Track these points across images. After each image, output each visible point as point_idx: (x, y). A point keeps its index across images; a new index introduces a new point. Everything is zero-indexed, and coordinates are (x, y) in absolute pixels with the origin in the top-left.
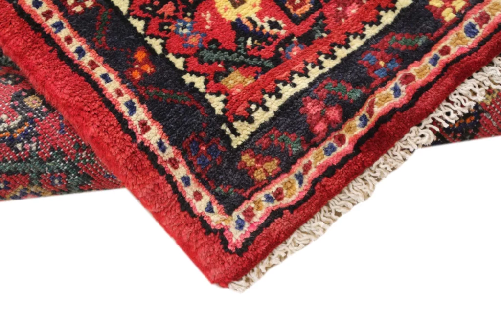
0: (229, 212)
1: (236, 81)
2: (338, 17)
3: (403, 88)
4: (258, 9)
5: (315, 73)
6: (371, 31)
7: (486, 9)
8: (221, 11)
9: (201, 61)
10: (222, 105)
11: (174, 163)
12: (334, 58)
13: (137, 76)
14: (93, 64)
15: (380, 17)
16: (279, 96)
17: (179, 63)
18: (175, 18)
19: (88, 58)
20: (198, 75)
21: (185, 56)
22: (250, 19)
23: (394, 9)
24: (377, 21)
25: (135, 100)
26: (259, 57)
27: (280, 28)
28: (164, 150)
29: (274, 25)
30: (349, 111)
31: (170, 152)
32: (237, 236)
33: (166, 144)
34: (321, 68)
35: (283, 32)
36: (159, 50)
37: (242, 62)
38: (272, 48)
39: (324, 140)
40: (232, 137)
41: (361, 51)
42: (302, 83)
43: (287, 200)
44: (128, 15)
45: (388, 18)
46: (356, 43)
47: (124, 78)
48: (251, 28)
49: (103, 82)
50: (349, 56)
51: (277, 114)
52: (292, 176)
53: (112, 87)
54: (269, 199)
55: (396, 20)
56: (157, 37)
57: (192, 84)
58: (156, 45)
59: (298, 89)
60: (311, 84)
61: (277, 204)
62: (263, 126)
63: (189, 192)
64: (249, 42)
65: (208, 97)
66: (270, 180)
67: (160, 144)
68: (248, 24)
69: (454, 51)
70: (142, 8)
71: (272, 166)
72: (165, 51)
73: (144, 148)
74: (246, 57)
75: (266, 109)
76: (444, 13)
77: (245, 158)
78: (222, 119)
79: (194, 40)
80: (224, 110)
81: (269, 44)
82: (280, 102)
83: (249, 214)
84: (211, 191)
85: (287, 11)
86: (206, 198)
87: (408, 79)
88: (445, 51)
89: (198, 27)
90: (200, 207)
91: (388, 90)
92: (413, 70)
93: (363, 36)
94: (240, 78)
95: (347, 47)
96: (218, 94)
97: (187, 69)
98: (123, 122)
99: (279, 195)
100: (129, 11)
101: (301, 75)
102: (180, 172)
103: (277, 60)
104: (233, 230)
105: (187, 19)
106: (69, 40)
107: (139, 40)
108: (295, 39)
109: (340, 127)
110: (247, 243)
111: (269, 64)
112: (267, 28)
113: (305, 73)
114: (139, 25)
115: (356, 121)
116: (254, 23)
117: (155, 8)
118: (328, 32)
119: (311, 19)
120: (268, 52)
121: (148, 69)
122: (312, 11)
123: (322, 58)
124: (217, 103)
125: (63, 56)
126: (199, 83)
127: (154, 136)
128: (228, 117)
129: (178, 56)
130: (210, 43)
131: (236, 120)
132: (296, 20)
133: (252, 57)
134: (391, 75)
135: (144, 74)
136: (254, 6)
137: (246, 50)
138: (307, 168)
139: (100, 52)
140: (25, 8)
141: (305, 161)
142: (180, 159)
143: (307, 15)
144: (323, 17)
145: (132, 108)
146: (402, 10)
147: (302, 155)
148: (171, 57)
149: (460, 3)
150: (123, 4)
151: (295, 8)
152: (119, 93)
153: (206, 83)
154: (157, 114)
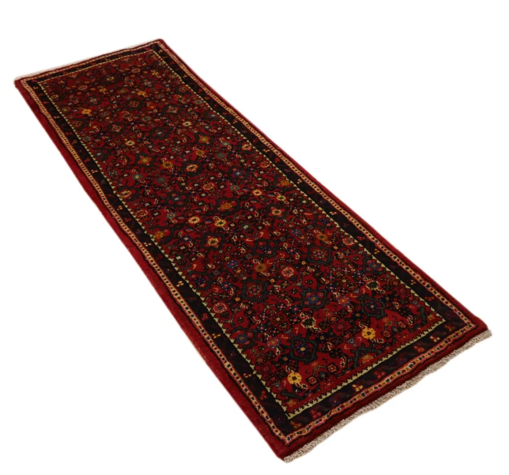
0: (286, 435)
2: (324, 385)
3: (340, 409)
4: (300, 381)
5: (315, 402)
6: (333, 391)
7: (369, 390)
8: (289, 381)
9: (281, 396)
11: (270, 422)
12: (321, 398)
13: (262, 398)
14: (249, 394)
15: (337, 387)
16: (303, 408)
17: (275, 396)
18: (275, 382)
19: (248, 392)
20: (280, 400)
21: (277, 394)
22: (297, 384)
23: (341, 385)
25: (261, 406)
26: (299, 396)
27: (306, 387)
29: (304, 386)
30: (324, 414)
31: (269, 419)
32: (287, 442)
34: (317, 401)
35: (307, 388)
36: (269, 391)
37: (293, 397)
38: (303, 393)
39: (316, 419)
40: (288, 417)
41: (330, 397)
42: (311, 405)
43: (303, 434)
44: (261, 380)
45: (339, 388)
46: (329, 394)
47: (258, 399)
48: (297, 386)
49: (252, 399)
50: (326, 398)
52: (306, 429)
53: (254, 401)
54: (298, 433)
55: (341, 389)
56: (269, 387)
57: (278, 402)
58: (269, 389)
59: (309, 407)
60: (313, 406)
61: (300, 434)
62: (297, 415)
63: (274, 430)
64: (296, 391)
65: (282, 406)
66: (299, 428)
67: (267, 417)
69: (357, 400)
70: (266, 378)
71: (299, 425)
73: (262, 418)
74: (295, 395)
75: (299, 411)
76: (356, 389)
77: (291, 422)
78: (285, 412)
79: (280, 389)
80: (286, 410)
81: (302, 392)
82: (303, 410)
83: (292, 436)
84: (281, 430)
85: (309, 382)
86: (279, 432)
87: (343, 406)
88: (355, 399)
89: (282, 384)
90: (277, 434)
91: (336, 409)
92: (344, 404)
93: (331, 392)
94: (292, 402)
95: (326, 395)
96: (285, 406)
97: (277, 398)
98: (256, 411)
99: (301, 432)
100: (262, 378)
101: (310, 403)
102: (272, 425)
103: (304, 397)
104: (287, 440)
105: (279, 382)
106: (243, 386)
107: (263, 388)
108: (310, 391)
109: (321, 417)
110: (290, 444)
111: (302, 398)
112: (302, 387)
113: (312, 402)
114: (264, 383)
115: (326, 416)
116: (299, 385)
117: (269, 378)
118: (321, 390)
119: (316, 385)
120: (301, 395)
121: (265, 397)
122: (316, 383)
123: (318, 398)
124: (285, 408)
125: (241, 391)
126: (280, 402)
127: (265, 415)
128: (288, 412)
129: (274, 393)
130: (285, 390)
131: (290, 412)
132: (311, 385)
133: (297, 396)
134: (338, 405)
136: (299, 380)
137: (295, 393)
139: (252, 391)
140: (232, 375)
141: (310, 425)
142: (272, 421)
143: (314, 384)
144: (320, 385)
145: (259, 407)
146: (344, 386)
147: (309, 422)
148: (272, 393)
149: (361, 387)
150: (260, 376)
151: (312, 382)
152: (256, 403)
153: (282, 403)
154: (266, 410)
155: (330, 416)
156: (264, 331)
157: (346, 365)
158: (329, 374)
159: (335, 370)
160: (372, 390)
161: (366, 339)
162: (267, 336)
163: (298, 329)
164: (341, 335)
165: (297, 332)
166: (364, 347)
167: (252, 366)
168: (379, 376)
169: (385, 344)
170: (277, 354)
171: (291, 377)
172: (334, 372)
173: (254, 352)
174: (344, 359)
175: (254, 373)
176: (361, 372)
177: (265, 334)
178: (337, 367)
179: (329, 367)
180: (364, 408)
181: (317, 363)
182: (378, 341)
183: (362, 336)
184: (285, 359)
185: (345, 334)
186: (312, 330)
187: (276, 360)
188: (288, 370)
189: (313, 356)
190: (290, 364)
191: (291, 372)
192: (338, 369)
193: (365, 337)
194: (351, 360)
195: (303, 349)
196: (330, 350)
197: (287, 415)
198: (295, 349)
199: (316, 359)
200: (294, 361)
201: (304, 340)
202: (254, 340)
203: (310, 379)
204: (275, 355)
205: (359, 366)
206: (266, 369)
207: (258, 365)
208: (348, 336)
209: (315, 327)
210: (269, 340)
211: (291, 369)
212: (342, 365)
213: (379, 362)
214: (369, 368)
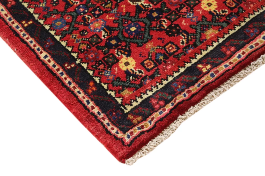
0: (124, 133)
1: (126, 93)
2: (164, 69)
3: (187, 95)
4: (134, 66)
5: (155, 90)
6: (176, 75)
7: (218, 69)
8: (121, 67)
9: (113, 86)
10: (121, 101)
11: (104, 119)
12: (162, 84)
13: (90, 91)
14: (74, 88)
15: (179, 70)
16: (142, 98)
17: (105, 86)
18: (104, 70)
19: (73, 85)
20: (112, 91)
21: (108, 84)
22: (131, 70)
23: (185, 67)
24: (178, 71)
25: (89, 100)
26: (135, 84)
27: (142, 73)
28: (100, 115)
29: (140, 72)
30: (167, 102)
31: (102, 115)
32: (127, 140)
33: (101, 112)
34: (157, 88)
35: (143, 75)
36: (98, 81)
37: (129, 86)
38: (140, 80)
39: (158, 110)
40: (125, 110)
41: (172, 82)
42: (150, 94)
43: (145, 129)
44: (87, 69)
45: (182, 70)
46: (170, 79)
47: (85, 92)
48: (132, 73)
49: (78, 94)
50: (168, 83)
51: (141, 103)
52: (147, 122)
53: (81, 96)
54: (139, 128)
55: (185, 71)
56: (97, 77)
57: (110, 94)
58: (97, 80)
59: (148, 96)
60: (153, 94)
61: (142, 130)
62: (136, 107)
63: (109, 128)
64: (131, 78)
65: (116, 98)
66: (139, 123)
67: (99, 113)
68: (131, 71)
69: (206, 82)
70: (92, 66)
71: (140, 118)
72: (100, 82)
73: (93, 114)
74: (130, 84)
75: (137, 102)
76: (203, 70)
77: (129, 116)
78: (120, 105)
79: (111, 78)
81: (138, 79)
82: (142, 99)
83: (132, 133)
84: (117, 127)
85: (145, 67)
86: (116, 129)
87: (189, 92)
88: (203, 82)
89: (112, 73)
90: (114, 132)
91: (182, 95)
92: (191, 89)
93: (173, 76)
94: (127, 92)
95: (167, 80)
96: (119, 98)
97: (108, 89)
98: (85, 107)
99: (142, 127)
100: (87, 68)
101: (150, 91)
102: (106, 122)
103: (141, 85)
104: (126, 138)
105: (108, 70)
106: (65, 79)
107: (91, 78)
108: (148, 77)
109: (164, 106)
110: (131, 142)
111: (138, 87)
112: (138, 73)
113: (151, 90)
114: (91, 73)
115: (170, 104)
116: (133, 71)
117: (97, 66)
118: (160, 74)
119: (154, 70)
120: (138, 82)
121: (94, 89)
122: (154, 67)
123: (158, 84)
124: (119, 100)
125: (63, 85)
126: (113, 94)
127: (96, 110)
128: (123, 104)
129: (105, 84)
130: (117, 78)
131: (126, 105)
132: (148, 70)
133: (132, 84)
134: (183, 91)
135: (93, 91)
136: (133, 65)
137: (130, 81)
138: (153, 119)
139: (77, 83)
140: (50, 68)
141: (152, 117)
142: (106, 117)
143: (152, 68)
144: (158, 69)
145: (88, 102)
146: (188, 67)
147: (151, 114)
148: (103, 84)
149: (209, 67)
150: (85, 66)
151: (148, 66)
152: (84, 98)
153: (115, 94)
154: (97, 104)
155: (175, 104)
156: (85, 13)
157: (187, 43)
158: (168, 55)
159: (175, 50)
160: (222, 68)
161: (207, 11)
162: (88, 18)
163: (125, 7)
164: (177, 9)
165: (124, 11)
166: (206, 21)
167: (75, 55)
168: (228, 53)
169: (230, 15)
170: (103, 38)
171: (123, 63)
172: (174, 52)
173: (75, 38)
174: (184, 36)
175: (78, 61)
176: (206, 50)
177: (87, 16)
178: (176, 46)
179: (167, 47)
180: (215, 91)
181: (152, 43)
182: (221, 12)
183: (201, 8)
184: (114, 42)
185: (181, 8)
186: (142, 7)
187: (103, 44)
188: (119, 55)
189: (146, 36)
190: (120, 47)
191: (122, 57)
192: (178, 48)
193: (205, 9)
194: (192, 37)
195: (133, 29)
196: (166, 27)
197: (123, 108)
198: (124, 30)
199: (151, 39)
200: (124, 44)
201: (133, 19)
202: (73, 24)
203: (145, 62)
204: (101, 39)
205: (203, 42)
206: (91, 56)
207: (82, 52)
208: (184, 10)
209: (144, 3)
210: (92, 23)
211: (121, 53)
212: (183, 43)
213: (226, 36)
214: (215, 44)
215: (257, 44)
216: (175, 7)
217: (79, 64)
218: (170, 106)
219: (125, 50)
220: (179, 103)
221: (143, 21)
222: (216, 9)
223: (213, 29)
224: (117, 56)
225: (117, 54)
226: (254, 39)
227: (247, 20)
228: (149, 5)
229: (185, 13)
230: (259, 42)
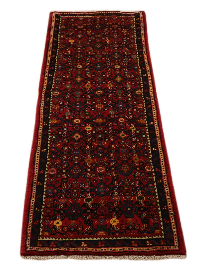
0: (30, 246)
1: (46, 233)
2: (69, 234)
3: (67, 250)
6: (71, 239)
8: (54, 223)
9: (45, 227)
11: (29, 236)
12: (62, 239)
17: (42, 226)
18: (48, 219)
19: (31, 217)
20: (42, 229)
21: (43, 225)
24: (73, 239)
25: (31, 226)
26: (52, 232)
28: (29, 234)
29: (59, 229)
30: (57, 247)
31: (30, 235)
35: (59, 231)
36: (41, 222)
37: (50, 231)
38: (56, 232)
39: (51, 247)
40: (39, 239)
43: (39, 250)
44: (42, 215)
45: (75, 239)
46: (67, 240)
47: (33, 223)
49: (30, 221)
50: (64, 241)
52: (42, 249)
54: (37, 248)
56: (42, 220)
57: (40, 230)
58: (41, 221)
59: (53, 240)
60: (55, 241)
61: (37, 250)
62: (44, 240)
63: (28, 241)
65: (40, 232)
66: (39, 247)
67: (29, 233)
68: (56, 227)
71: (41, 245)
72: (41, 223)
73: (27, 232)
74: (51, 231)
76: (82, 245)
77: (38, 242)
78: (39, 236)
79: (47, 224)
80: (41, 235)
81: (56, 231)
82: (49, 240)
83: (33, 248)
84: (30, 242)
85: (63, 229)
88: (77, 249)
89: (49, 223)
90: (27, 243)
91: (65, 248)
93: (69, 239)
96: (42, 233)
98: (27, 228)
99: (38, 249)
101: (55, 238)
102: (29, 238)
104: (29, 248)
105: (49, 221)
106: (31, 213)
107: (40, 219)
108: (60, 233)
109: (54, 248)
110: (29, 251)
111: (53, 234)
114: (42, 217)
117: (46, 216)
118: (65, 235)
119: (65, 232)
120: (54, 232)
122: (66, 231)
123: (60, 238)
127: (29, 232)
130: (48, 226)
131: (41, 237)
132: (63, 231)
134: (67, 247)
135: (36, 224)
136: (59, 225)
137: (52, 230)
139: (33, 217)
141: (46, 248)
143: (65, 231)
144: (67, 233)
145: (30, 227)
146: (78, 240)
147: (46, 247)
148: (41, 224)
149: (86, 245)
150: (43, 213)
151: (64, 229)
152: (30, 224)
153: (42, 231)
154: (32, 230)
155: (59, 250)
156: (63, 193)
157: (88, 231)
158: (76, 230)
159: (81, 230)
160: (90, 249)
161: (110, 224)
162: (63, 196)
163: (80, 201)
164: (99, 215)
165: (78, 202)
166: (106, 227)
167: (43, 207)
168: (100, 245)
169: (118, 232)
170: (60, 207)
171: (57, 222)
172: (80, 231)
173: (50, 200)
174: (90, 227)
175: (42, 210)
176: (93, 238)
177: (63, 195)
178: (83, 229)
179: (79, 227)
180: (78, 256)
181: (75, 222)
182: (115, 228)
183: (109, 221)
184: (62, 212)
185: (101, 215)
186: (87, 205)
187: (57, 210)
188: (58, 218)
189: (76, 217)
190: (62, 215)
191: (59, 219)
192: (83, 230)
193: (111, 222)
194: (93, 230)
195: (74, 211)
196: (87, 219)
197: (39, 238)
198: (70, 210)
199: (76, 220)
200: (64, 215)
201: (78, 208)
202: (55, 194)
203: (65, 227)
204: (59, 207)
205: (95, 235)
206: (49, 211)
207: (47, 207)
208: (102, 217)
209: (90, 204)
210: (62, 199)
211: (60, 218)
212: (87, 230)
213: (106, 239)
214: (98, 239)
215: (115, 250)
216: (99, 214)
217: (42, 211)
218: (56, 249)
219: (62, 217)
220: (60, 251)
221: (81, 211)
222: (115, 225)
223: (105, 232)
224: (57, 217)
225: (58, 217)
226: (116, 247)
227: (122, 238)
228: (90, 206)
229: (101, 218)
230: (116, 250)
